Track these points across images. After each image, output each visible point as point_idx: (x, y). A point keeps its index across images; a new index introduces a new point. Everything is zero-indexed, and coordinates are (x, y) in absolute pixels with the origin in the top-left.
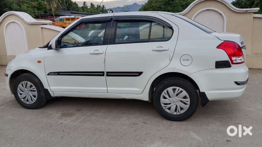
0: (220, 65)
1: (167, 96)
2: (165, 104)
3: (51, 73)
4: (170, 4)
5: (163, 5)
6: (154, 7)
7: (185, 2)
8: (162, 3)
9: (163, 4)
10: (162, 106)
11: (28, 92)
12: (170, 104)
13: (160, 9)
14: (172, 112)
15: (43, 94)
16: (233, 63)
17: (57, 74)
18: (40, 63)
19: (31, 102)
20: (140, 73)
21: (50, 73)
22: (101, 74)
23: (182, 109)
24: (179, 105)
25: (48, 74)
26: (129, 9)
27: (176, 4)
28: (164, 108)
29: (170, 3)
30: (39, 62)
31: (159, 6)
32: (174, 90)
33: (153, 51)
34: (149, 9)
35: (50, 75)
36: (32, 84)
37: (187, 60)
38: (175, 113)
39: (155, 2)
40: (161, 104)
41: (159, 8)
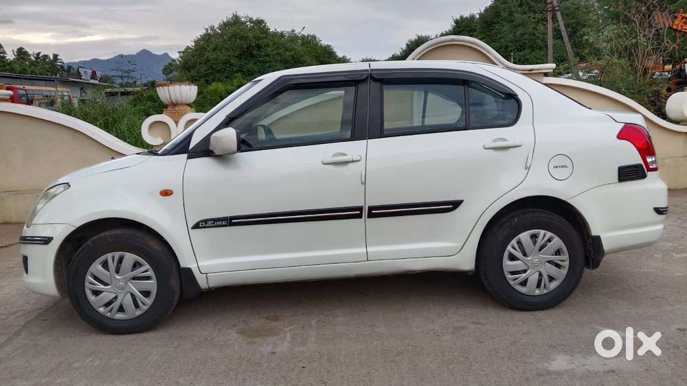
0: (629, 174)
1: (518, 254)
2: (513, 273)
3: (206, 221)
4: (252, 56)
5: (234, 58)
6: (212, 62)
7: (290, 52)
8: (231, 53)
9: (234, 56)
10: (508, 279)
11: (126, 283)
12: (525, 271)
13: (229, 67)
14: (531, 290)
15: (174, 283)
16: (650, 170)
17: (224, 223)
18: (171, 196)
19: (132, 313)
20: (456, 204)
21: (201, 221)
22: (353, 213)
23: (551, 279)
24: (547, 272)
25: (196, 226)
26: (134, 66)
27: (268, 55)
28: (512, 283)
29: (252, 54)
30: (166, 193)
31: (224, 58)
32: (534, 237)
33: (485, 149)
34: (198, 65)
35: (201, 228)
36: (140, 259)
37: (562, 167)
38: (537, 292)
39: (214, 50)
40: (506, 273)
41: (226, 63)
